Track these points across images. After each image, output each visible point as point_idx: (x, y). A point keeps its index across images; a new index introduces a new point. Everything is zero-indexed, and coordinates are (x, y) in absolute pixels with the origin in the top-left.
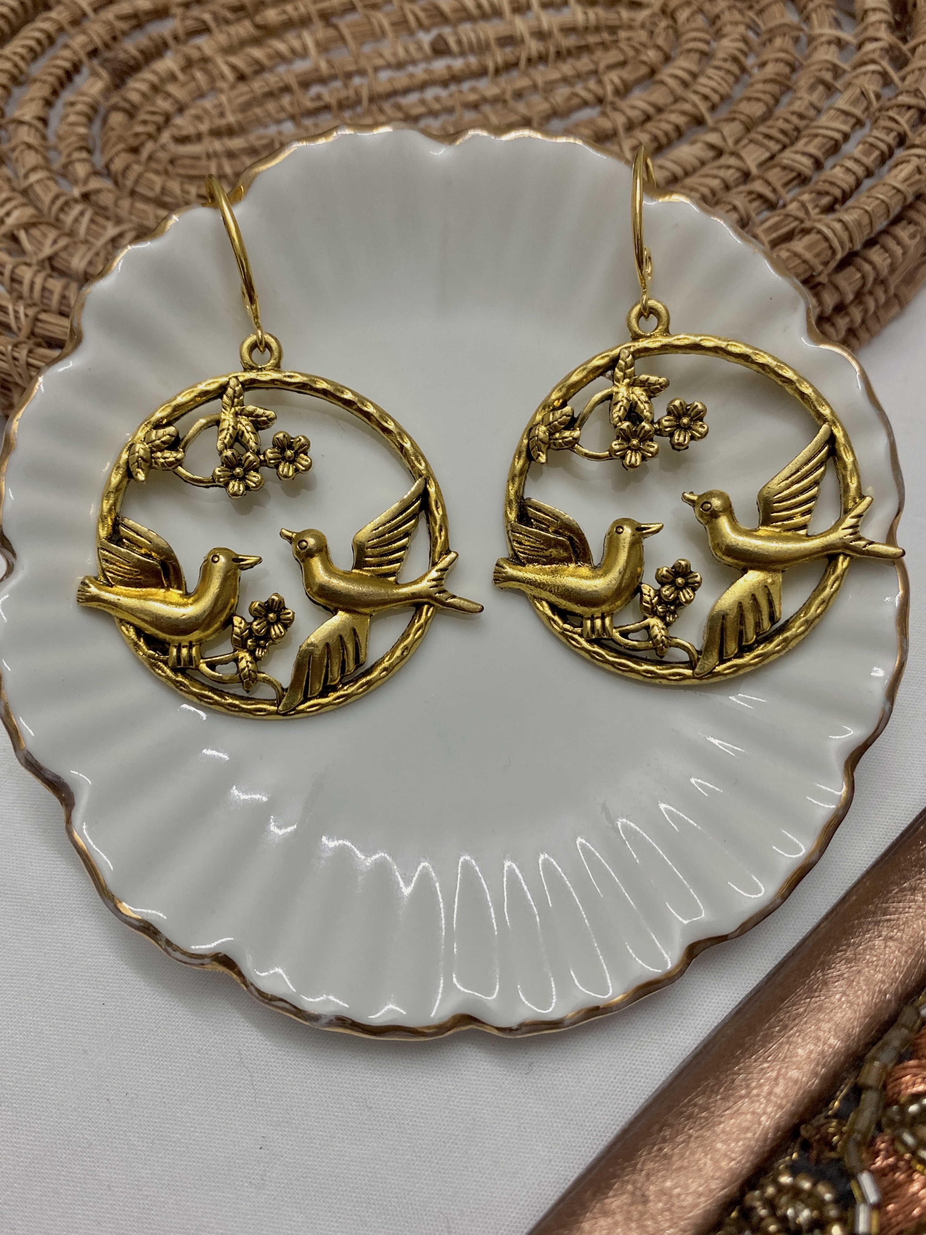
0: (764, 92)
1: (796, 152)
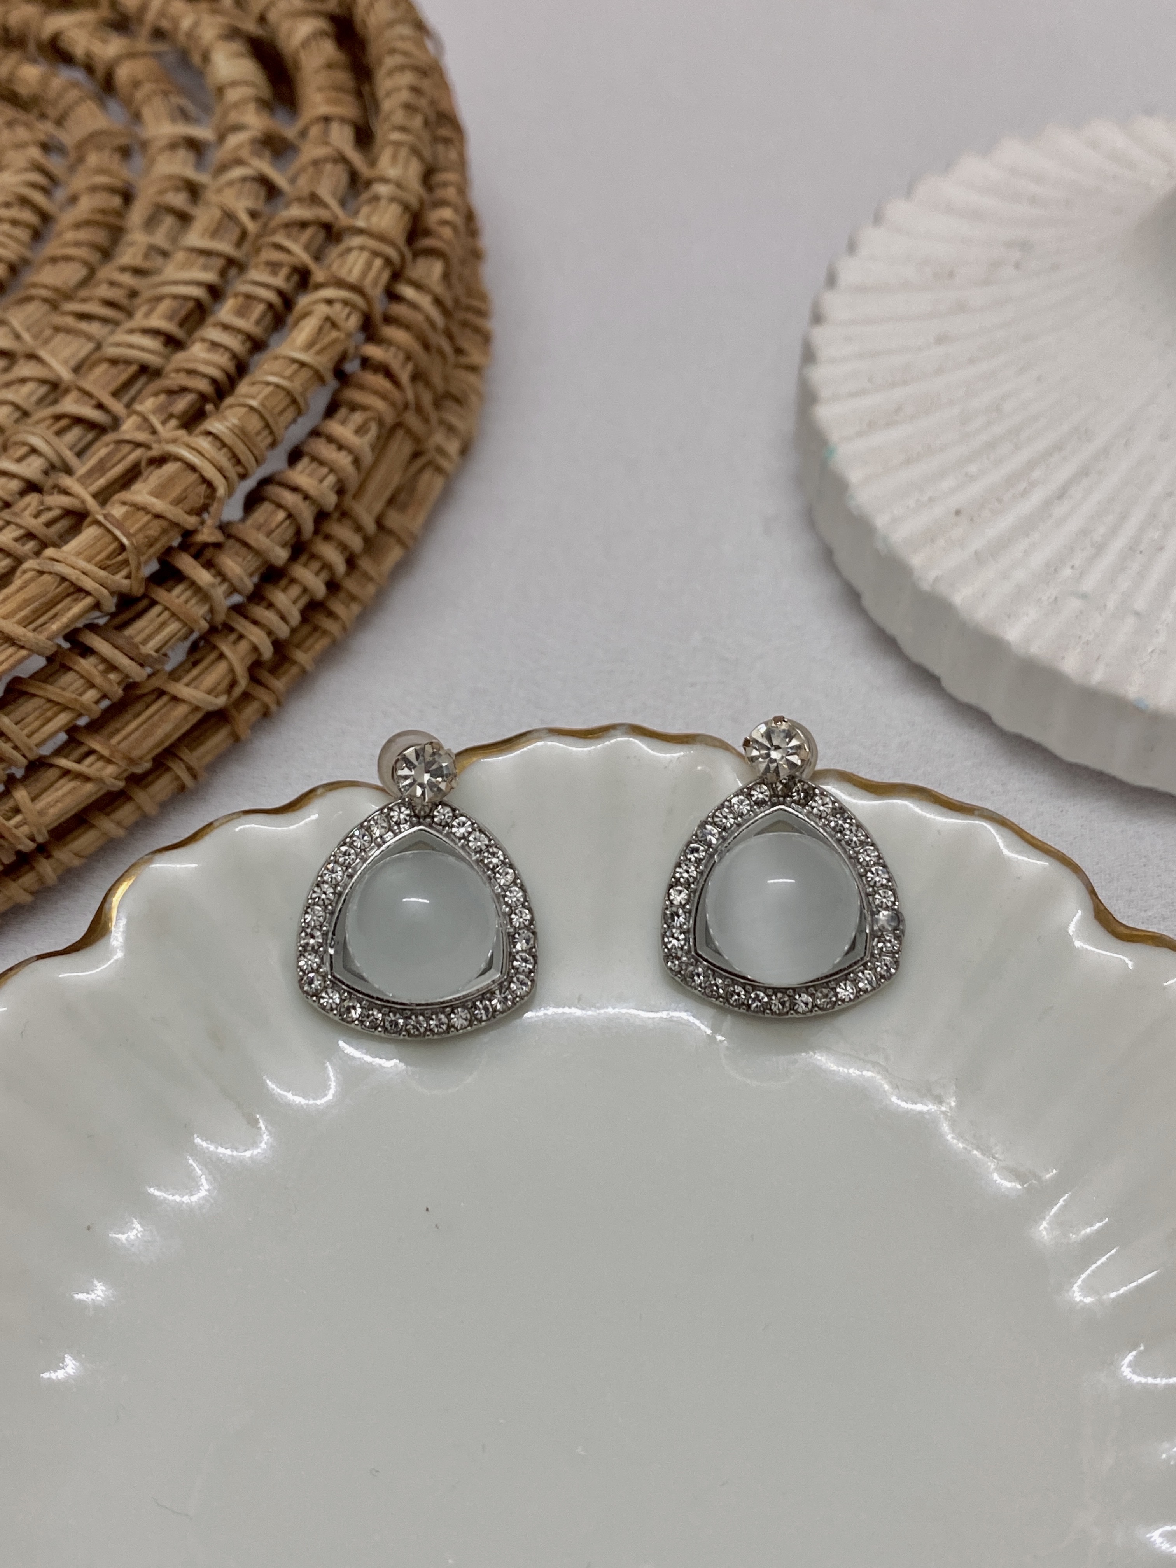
0: (77, 244)
1: (132, 331)
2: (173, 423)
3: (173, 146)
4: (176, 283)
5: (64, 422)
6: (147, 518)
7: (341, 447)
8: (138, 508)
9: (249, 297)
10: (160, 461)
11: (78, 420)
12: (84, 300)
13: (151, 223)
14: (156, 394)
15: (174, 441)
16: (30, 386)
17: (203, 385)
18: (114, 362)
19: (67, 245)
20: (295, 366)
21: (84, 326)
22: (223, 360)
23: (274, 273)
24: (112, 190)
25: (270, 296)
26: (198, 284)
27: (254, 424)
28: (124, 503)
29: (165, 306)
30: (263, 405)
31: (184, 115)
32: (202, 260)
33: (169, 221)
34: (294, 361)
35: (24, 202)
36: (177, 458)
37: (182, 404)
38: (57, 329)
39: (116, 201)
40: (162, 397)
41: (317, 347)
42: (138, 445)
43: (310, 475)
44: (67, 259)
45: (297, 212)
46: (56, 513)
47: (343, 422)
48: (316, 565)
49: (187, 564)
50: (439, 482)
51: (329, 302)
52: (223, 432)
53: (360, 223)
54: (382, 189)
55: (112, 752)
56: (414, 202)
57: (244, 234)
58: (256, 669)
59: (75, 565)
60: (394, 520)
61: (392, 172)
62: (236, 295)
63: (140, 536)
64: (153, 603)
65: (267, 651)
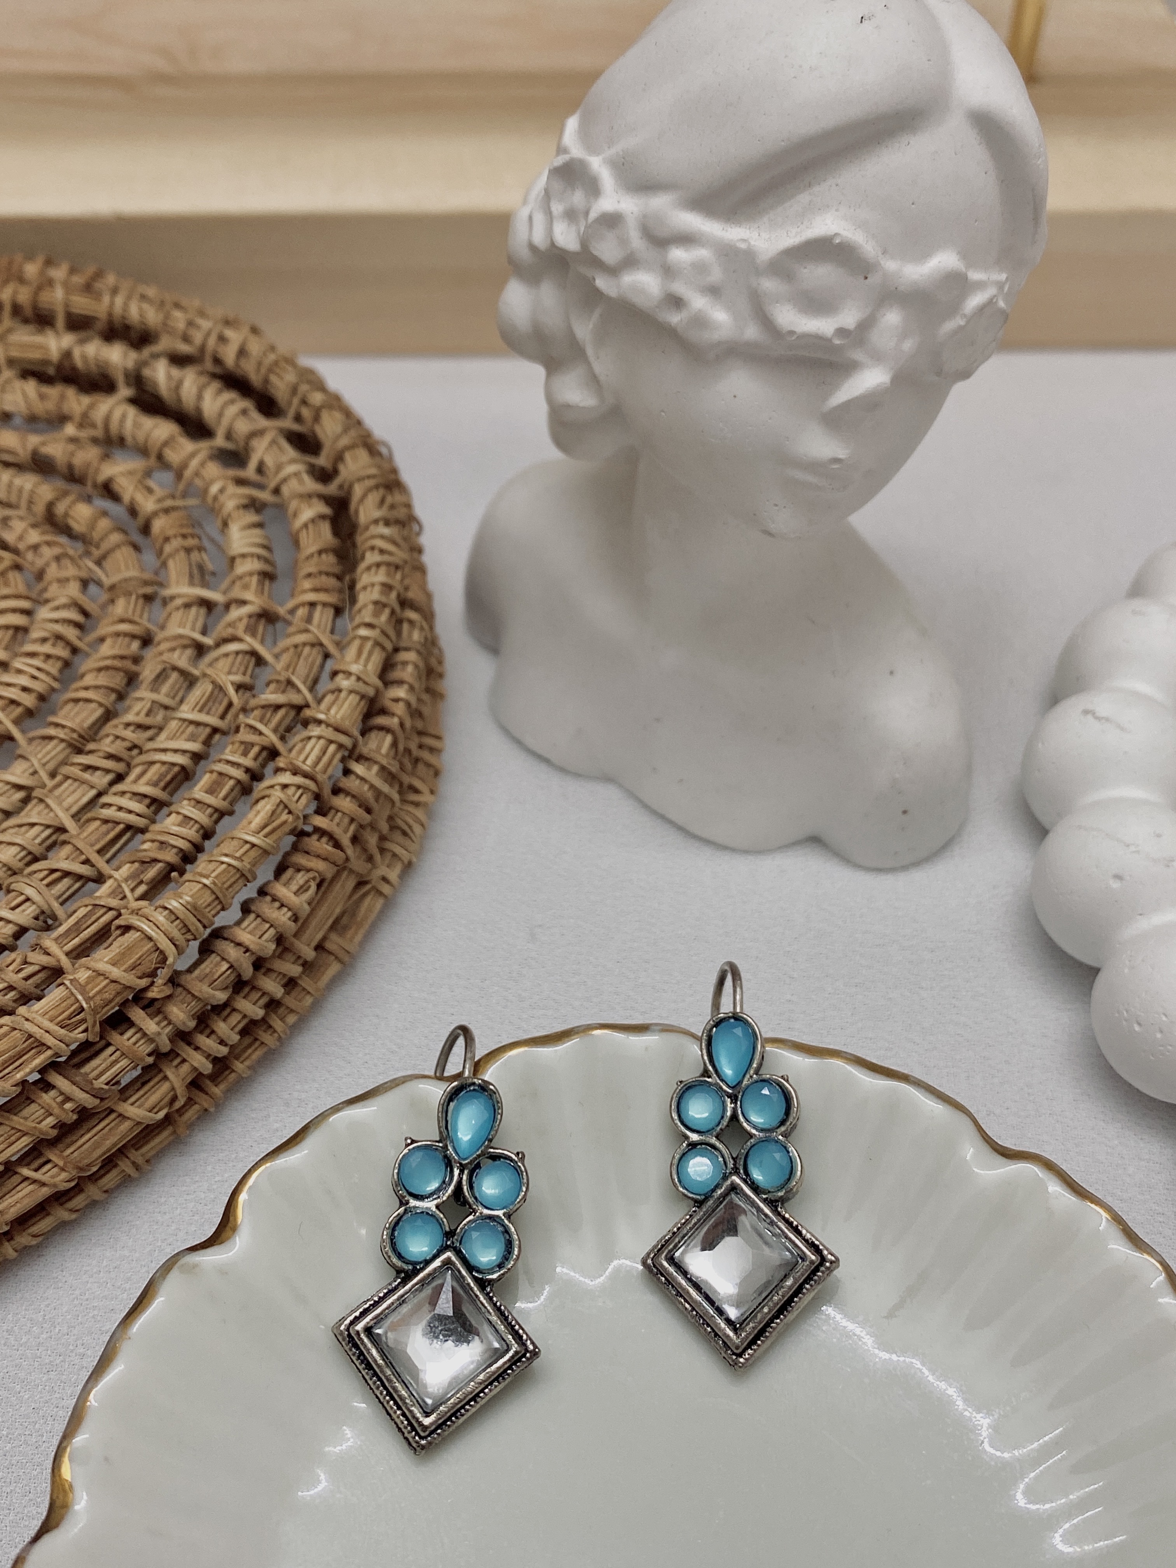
1: (124, 793)
2: (140, 891)
3: (187, 606)
4: (164, 750)
5: (55, 875)
6: (105, 983)
7: (282, 905)
8: (99, 974)
9: (220, 775)
10: (126, 929)
11: (67, 874)
12: (92, 752)
13: (158, 680)
14: (132, 862)
15: (138, 911)
16: (36, 830)
17: (171, 856)
18: (104, 821)
19: (86, 688)
20: (246, 847)
22: (191, 832)
23: (245, 754)
24: (135, 638)
25: (238, 774)
26: (184, 752)
27: (205, 898)
28: (88, 968)
29: (153, 771)
30: (214, 883)
31: (201, 577)
32: (191, 730)
33: (174, 680)
34: (246, 842)
35: (58, 637)
36: (137, 929)
37: (151, 873)
39: (136, 648)
40: (135, 866)
41: (268, 830)
42: (110, 908)
43: (253, 931)
44: (87, 701)
45: (271, 696)
46: (37, 968)
47: (286, 884)
48: (255, 995)
49: (137, 1014)
51: (285, 786)
53: (321, 716)
54: (344, 683)
55: (65, 1163)
56: (371, 692)
57: (230, 705)
58: (196, 1083)
59: (40, 1025)
61: (355, 668)
62: (212, 772)
63: (98, 998)
64: (109, 1044)
65: (207, 1067)
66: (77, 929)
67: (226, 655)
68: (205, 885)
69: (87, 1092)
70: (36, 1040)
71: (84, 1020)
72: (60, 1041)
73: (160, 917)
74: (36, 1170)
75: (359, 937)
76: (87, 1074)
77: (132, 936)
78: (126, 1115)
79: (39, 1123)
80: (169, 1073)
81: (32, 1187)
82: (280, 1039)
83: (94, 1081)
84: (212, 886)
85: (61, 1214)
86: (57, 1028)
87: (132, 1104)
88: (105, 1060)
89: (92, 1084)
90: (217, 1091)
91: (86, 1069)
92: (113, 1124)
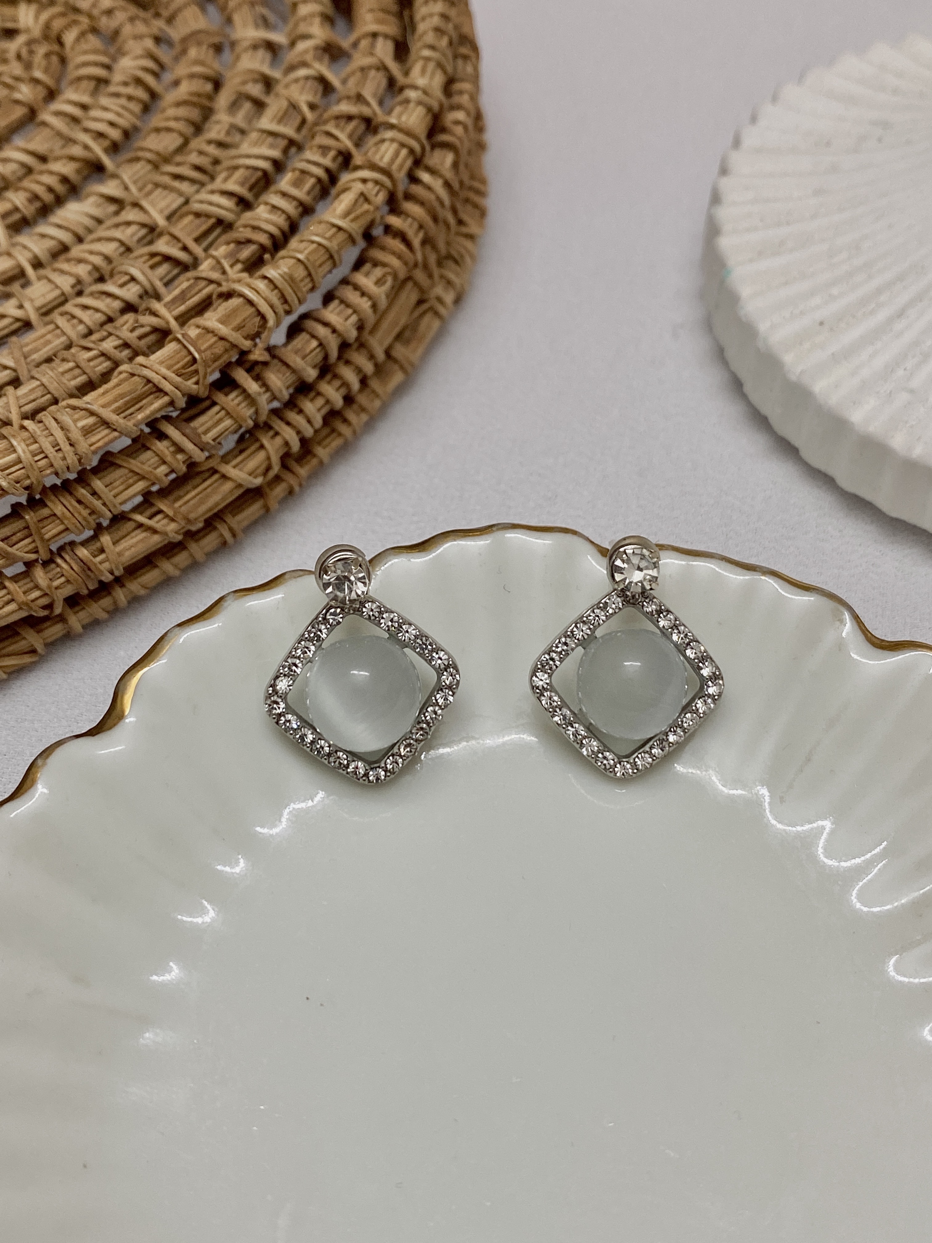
2: (239, 266)
3: (255, 47)
4: (248, 156)
5: (157, 259)
6: (215, 339)
7: (363, 294)
8: (208, 331)
9: (303, 172)
10: (228, 295)
11: (167, 258)
12: (178, 164)
13: (234, 106)
14: (228, 243)
15: (239, 281)
16: (133, 228)
17: (263, 239)
18: (198, 215)
19: (168, 119)
20: (334, 230)
21: (176, 184)
22: (281, 220)
23: (324, 155)
24: (207, 78)
25: (319, 172)
26: (266, 158)
27: (300, 273)
28: (198, 327)
29: (239, 174)
30: (307, 259)
31: (266, 23)
32: (270, 140)
33: (247, 106)
34: (334, 225)
35: (139, 81)
36: (241, 295)
37: (247, 252)
38: (157, 185)
39: (209, 87)
40: (232, 246)
41: (352, 216)
42: (211, 282)
43: (339, 314)
44: (169, 130)
45: (345, 107)
46: (147, 329)
47: (367, 275)
48: (337, 383)
49: (241, 376)
50: (436, 324)
51: (364, 181)
52: (275, 277)
53: (393, 121)
54: (412, 94)
55: (175, 512)
56: (436, 106)
57: (304, 121)
58: (286, 458)
59: (158, 371)
60: (399, 351)
61: (421, 82)
62: (294, 170)
63: (208, 353)
64: (214, 404)
65: (296, 446)
66: (182, 297)
67: (297, 81)
68: (299, 260)
69: (195, 445)
70: (155, 385)
71: (196, 372)
72: (176, 388)
73: (261, 285)
74: (150, 518)
75: (420, 351)
76: (196, 429)
77: (234, 302)
78: (228, 475)
79: (155, 468)
80: (265, 442)
81: (144, 535)
82: (354, 432)
83: (203, 436)
84: (306, 261)
85: (168, 567)
86: (173, 375)
87: (234, 467)
88: (212, 418)
89: (200, 437)
90: (303, 471)
91: (195, 424)
92: (215, 485)
